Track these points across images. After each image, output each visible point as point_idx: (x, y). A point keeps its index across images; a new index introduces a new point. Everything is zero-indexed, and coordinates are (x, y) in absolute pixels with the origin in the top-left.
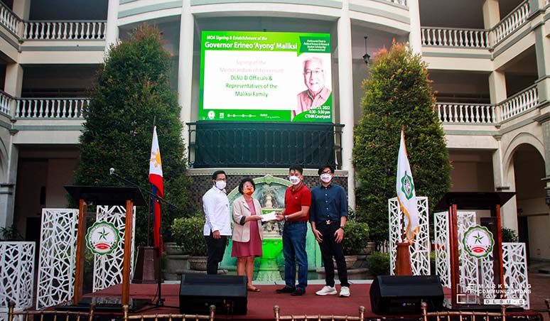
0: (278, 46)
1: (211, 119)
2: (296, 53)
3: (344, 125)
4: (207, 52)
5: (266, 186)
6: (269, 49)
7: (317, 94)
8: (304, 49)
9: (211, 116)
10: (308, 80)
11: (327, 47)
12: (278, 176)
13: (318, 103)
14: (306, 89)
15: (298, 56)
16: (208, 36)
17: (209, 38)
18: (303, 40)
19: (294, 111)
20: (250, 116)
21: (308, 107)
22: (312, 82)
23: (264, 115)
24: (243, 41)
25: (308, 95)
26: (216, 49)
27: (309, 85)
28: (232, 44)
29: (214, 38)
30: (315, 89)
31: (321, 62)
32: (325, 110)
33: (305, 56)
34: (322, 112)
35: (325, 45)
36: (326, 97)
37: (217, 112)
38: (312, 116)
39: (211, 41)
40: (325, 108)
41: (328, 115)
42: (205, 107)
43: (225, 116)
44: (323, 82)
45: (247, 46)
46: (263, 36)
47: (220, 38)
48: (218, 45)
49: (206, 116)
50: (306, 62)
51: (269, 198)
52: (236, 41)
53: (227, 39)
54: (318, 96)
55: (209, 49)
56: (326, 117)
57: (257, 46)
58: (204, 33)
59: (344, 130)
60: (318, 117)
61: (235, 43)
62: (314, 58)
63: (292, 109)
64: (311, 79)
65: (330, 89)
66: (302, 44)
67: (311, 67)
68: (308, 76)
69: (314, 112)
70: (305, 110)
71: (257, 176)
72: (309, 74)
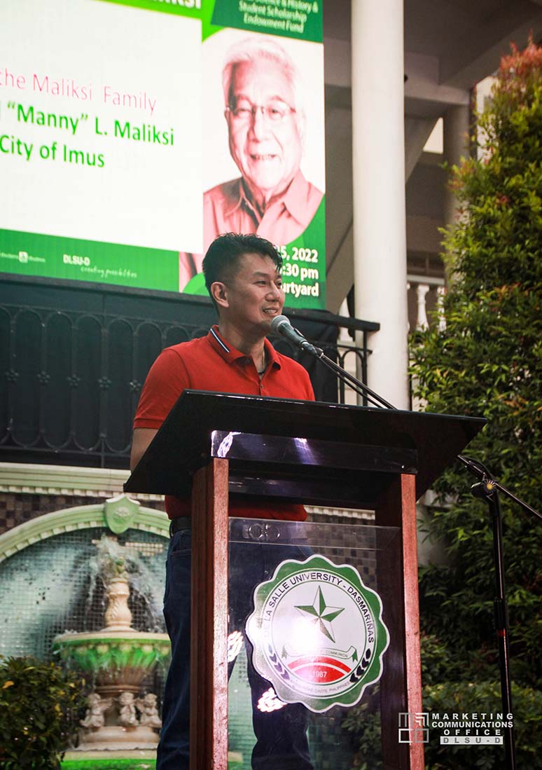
2: (196, 25)
3: (374, 327)
7: (274, 198)
8: (226, 14)
10: (241, 140)
11: (311, 16)
12: (152, 504)
13: (277, 233)
14: (234, 174)
15: (205, 36)
19: (191, 257)
20: (23, 257)
23: (77, 260)
25: (241, 199)
27: (244, 159)
30: (268, 178)
31: (287, 72)
32: (301, 264)
33: (232, 41)
34: (292, 270)
35: (301, 8)
40: (301, 254)
41: (310, 282)
50: (236, 70)
51: (119, 589)
54: (278, 207)
56: (306, 290)
59: (378, 343)
62: (263, 54)
64: (252, 139)
65: (320, 184)
67: (256, 90)
68: (242, 123)
71: (71, 501)
72: (245, 116)
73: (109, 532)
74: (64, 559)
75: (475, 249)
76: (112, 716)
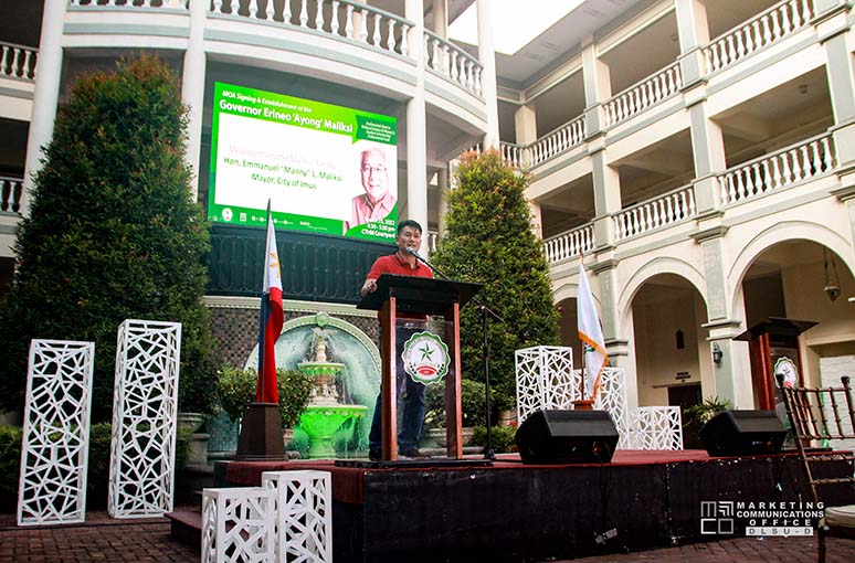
0: (327, 124)
1: (226, 220)
2: (350, 138)
4: (222, 115)
5: (317, 330)
6: (314, 127)
7: (379, 201)
8: (361, 135)
9: (227, 216)
10: (366, 180)
11: (392, 136)
12: (334, 316)
13: (379, 214)
14: (363, 192)
15: (354, 142)
16: (225, 92)
17: (225, 94)
18: (361, 121)
19: (347, 223)
20: (286, 222)
21: (367, 219)
22: (372, 183)
23: (305, 224)
24: (278, 109)
25: (366, 201)
26: (237, 113)
27: (368, 187)
28: (260, 110)
29: (233, 95)
30: (376, 194)
31: (383, 156)
32: (388, 226)
33: (364, 144)
34: (385, 228)
35: (389, 133)
36: (390, 206)
37: (236, 210)
38: (372, 233)
39: (229, 100)
40: (388, 222)
41: (391, 232)
42: (217, 201)
43: (249, 217)
44: (386, 186)
45: (283, 116)
46: (307, 106)
47: (243, 98)
48: (240, 108)
49: (220, 215)
50: (365, 154)
51: (322, 346)
52: (266, 106)
53: (254, 100)
54: (379, 204)
55: (226, 111)
56: (390, 236)
57: (297, 118)
58: (218, 85)
60: (380, 234)
61: (266, 109)
62: (375, 149)
63: (344, 219)
64: (370, 179)
66: (360, 127)
67: (371, 161)
68: (367, 173)
69: (374, 226)
70: (362, 223)
71: (303, 314)
72: (368, 171)
73: (317, 325)
74: (301, 335)
75: (453, 222)
76: (320, 392)
